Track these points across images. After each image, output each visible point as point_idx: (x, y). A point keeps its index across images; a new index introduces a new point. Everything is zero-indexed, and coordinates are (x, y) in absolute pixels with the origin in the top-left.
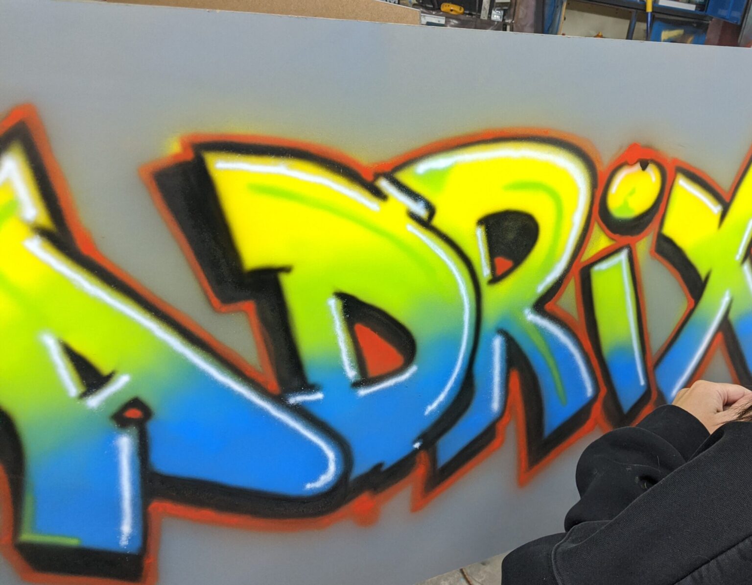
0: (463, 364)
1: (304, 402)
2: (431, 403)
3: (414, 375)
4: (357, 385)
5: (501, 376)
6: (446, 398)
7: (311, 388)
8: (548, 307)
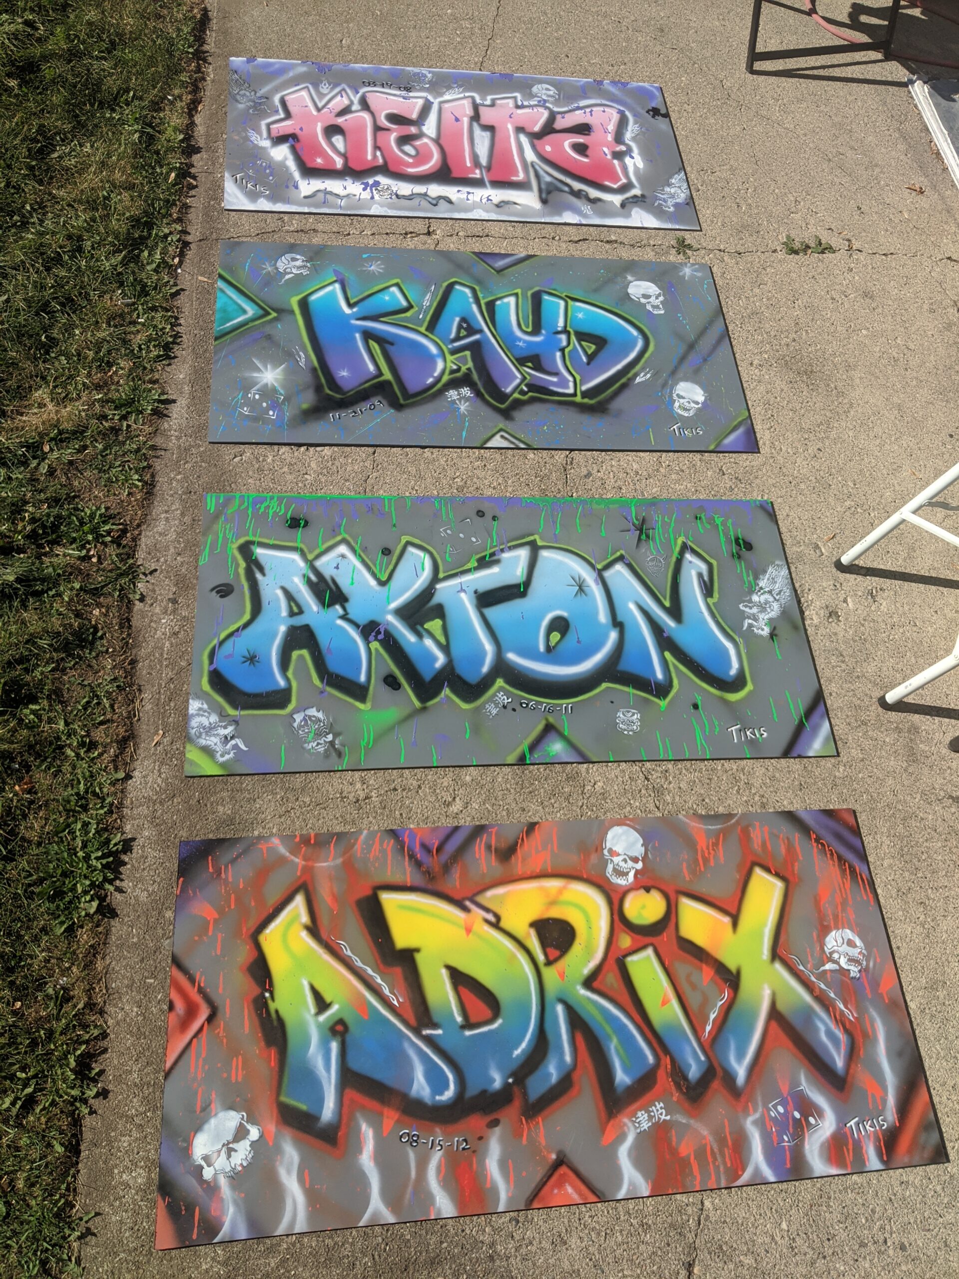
0: (536, 1021)
1: (431, 1035)
2: (516, 1049)
3: (501, 1025)
4: (463, 1027)
5: (568, 1035)
6: (527, 1046)
7: (435, 1026)
8: (595, 984)
